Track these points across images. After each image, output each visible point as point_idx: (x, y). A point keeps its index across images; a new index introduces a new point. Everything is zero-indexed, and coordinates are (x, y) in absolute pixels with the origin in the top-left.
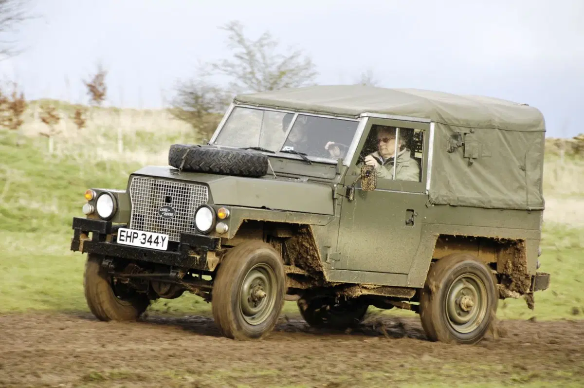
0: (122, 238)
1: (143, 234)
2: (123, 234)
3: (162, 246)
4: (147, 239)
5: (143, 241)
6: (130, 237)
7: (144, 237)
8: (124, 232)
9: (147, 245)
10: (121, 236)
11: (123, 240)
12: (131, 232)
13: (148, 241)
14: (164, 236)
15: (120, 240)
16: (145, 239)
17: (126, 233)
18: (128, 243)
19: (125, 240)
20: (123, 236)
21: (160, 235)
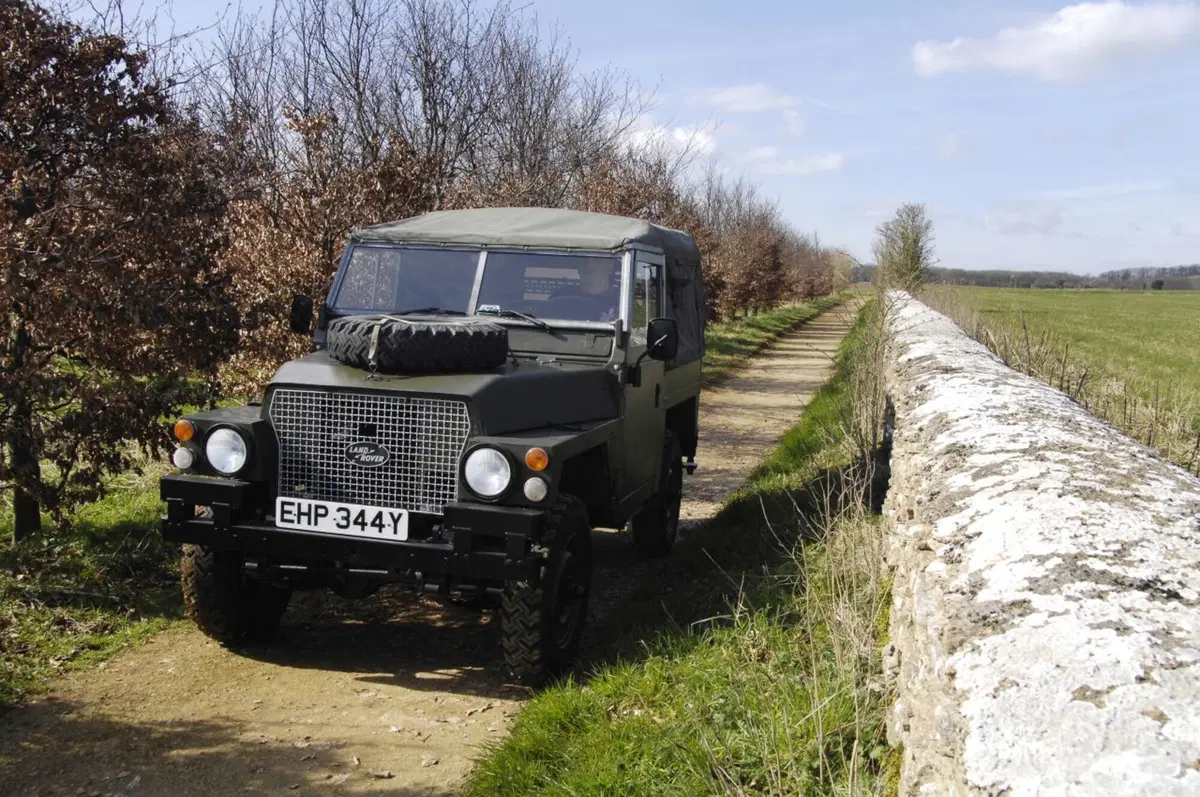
0: (286, 516)
1: (339, 510)
2: (287, 508)
3: (395, 532)
4: (352, 519)
5: (344, 523)
6: (308, 514)
7: (344, 514)
8: (293, 504)
9: (354, 531)
10: (283, 512)
11: (292, 521)
12: (310, 506)
13: (356, 523)
14: (396, 512)
15: (283, 520)
16: (347, 518)
17: (296, 505)
18: (304, 526)
19: (296, 521)
20: (290, 512)
21: (386, 511)
